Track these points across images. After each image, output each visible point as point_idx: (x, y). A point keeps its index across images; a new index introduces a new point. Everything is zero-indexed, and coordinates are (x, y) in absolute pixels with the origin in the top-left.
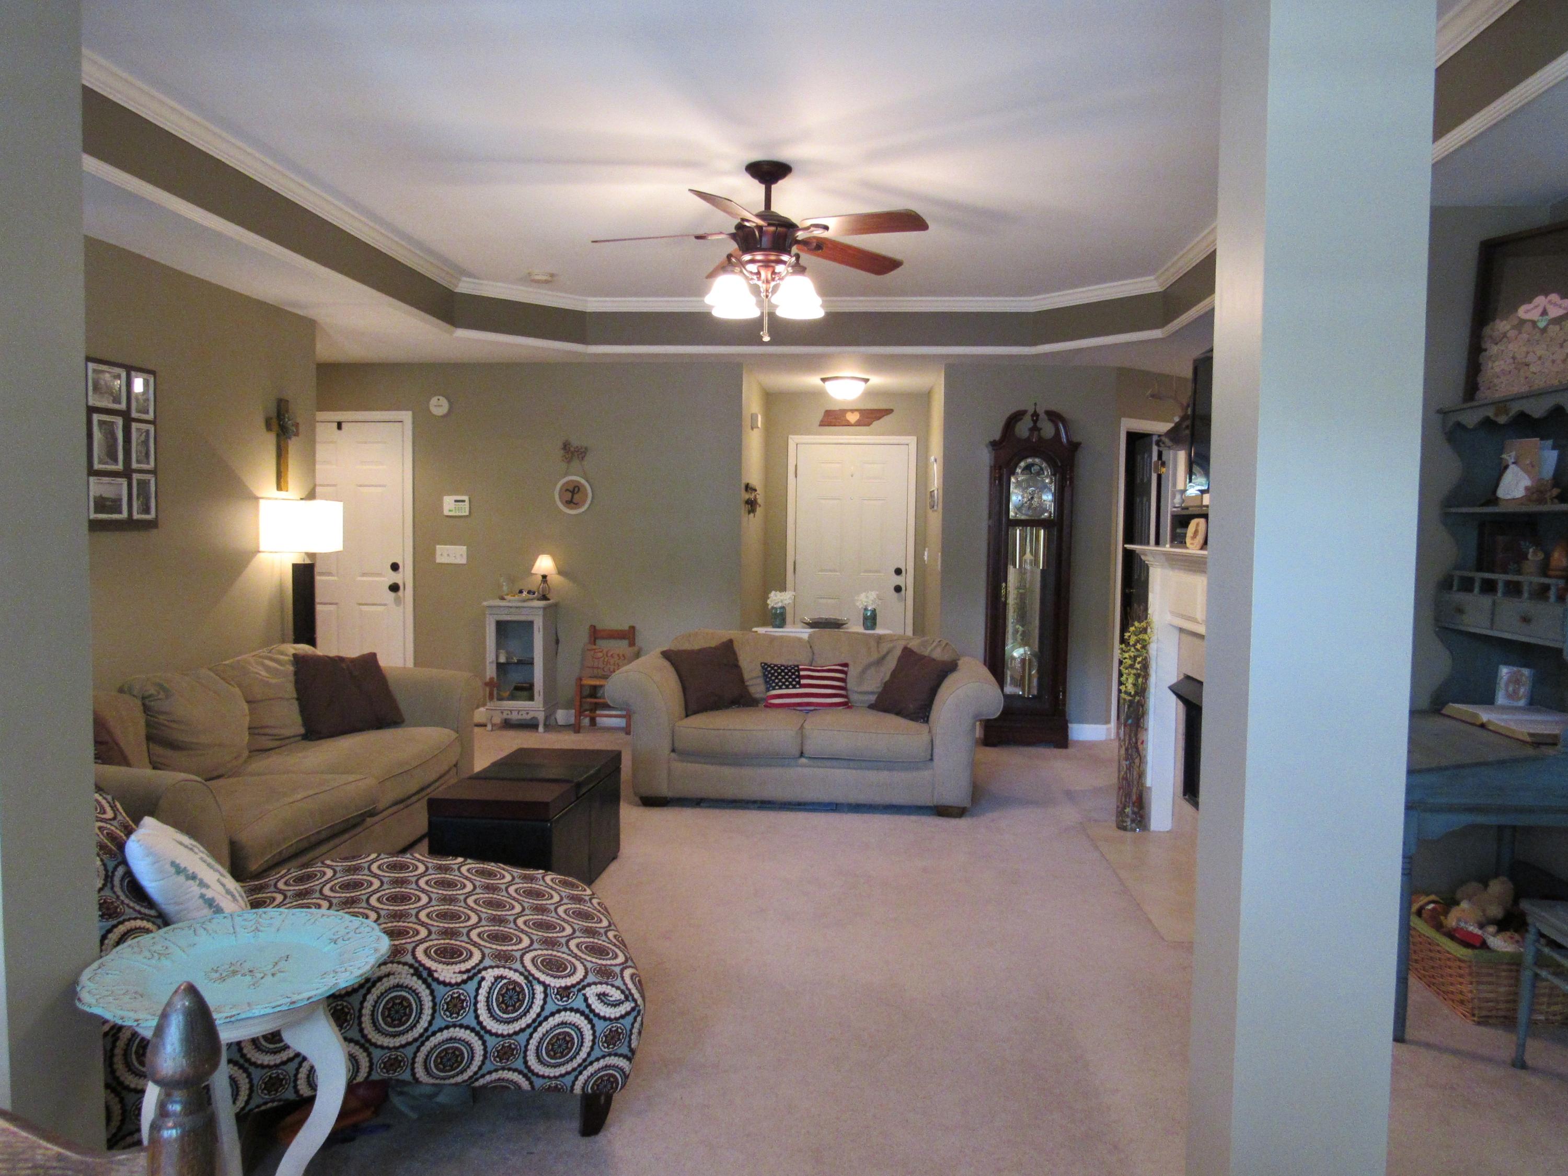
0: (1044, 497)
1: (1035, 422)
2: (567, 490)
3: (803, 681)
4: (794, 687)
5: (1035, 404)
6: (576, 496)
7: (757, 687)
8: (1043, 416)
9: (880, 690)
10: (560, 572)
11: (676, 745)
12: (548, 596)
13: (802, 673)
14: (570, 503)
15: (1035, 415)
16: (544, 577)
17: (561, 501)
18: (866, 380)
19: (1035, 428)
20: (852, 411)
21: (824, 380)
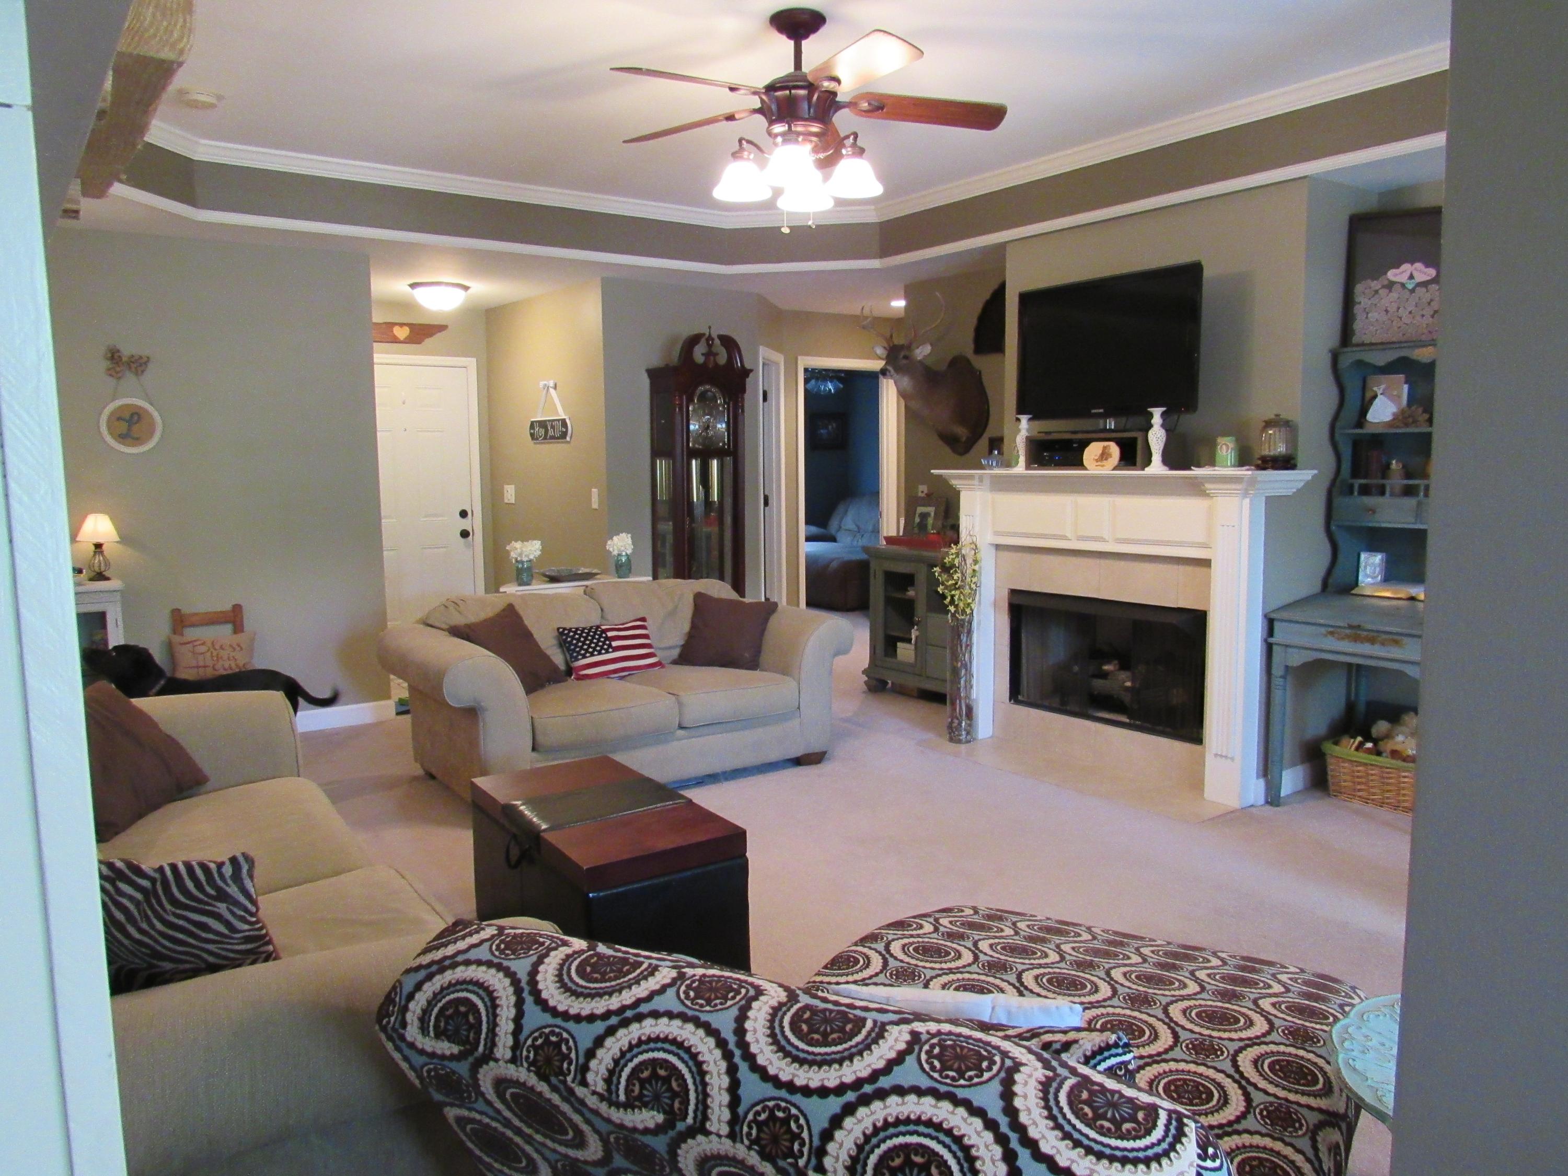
0: (719, 426)
1: (710, 346)
2: (119, 419)
3: (614, 644)
4: (607, 652)
5: (710, 328)
6: (135, 428)
7: (558, 658)
8: (717, 342)
9: (682, 642)
10: (125, 539)
11: (540, 739)
12: (107, 574)
13: (610, 634)
14: (123, 437)
15: (710, 338)
16: (98, 546)
17: (111, 434)
18: (466, 288)
19: (709, 354)
20: (402, 325)
21: (413, 286)
